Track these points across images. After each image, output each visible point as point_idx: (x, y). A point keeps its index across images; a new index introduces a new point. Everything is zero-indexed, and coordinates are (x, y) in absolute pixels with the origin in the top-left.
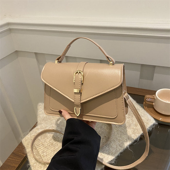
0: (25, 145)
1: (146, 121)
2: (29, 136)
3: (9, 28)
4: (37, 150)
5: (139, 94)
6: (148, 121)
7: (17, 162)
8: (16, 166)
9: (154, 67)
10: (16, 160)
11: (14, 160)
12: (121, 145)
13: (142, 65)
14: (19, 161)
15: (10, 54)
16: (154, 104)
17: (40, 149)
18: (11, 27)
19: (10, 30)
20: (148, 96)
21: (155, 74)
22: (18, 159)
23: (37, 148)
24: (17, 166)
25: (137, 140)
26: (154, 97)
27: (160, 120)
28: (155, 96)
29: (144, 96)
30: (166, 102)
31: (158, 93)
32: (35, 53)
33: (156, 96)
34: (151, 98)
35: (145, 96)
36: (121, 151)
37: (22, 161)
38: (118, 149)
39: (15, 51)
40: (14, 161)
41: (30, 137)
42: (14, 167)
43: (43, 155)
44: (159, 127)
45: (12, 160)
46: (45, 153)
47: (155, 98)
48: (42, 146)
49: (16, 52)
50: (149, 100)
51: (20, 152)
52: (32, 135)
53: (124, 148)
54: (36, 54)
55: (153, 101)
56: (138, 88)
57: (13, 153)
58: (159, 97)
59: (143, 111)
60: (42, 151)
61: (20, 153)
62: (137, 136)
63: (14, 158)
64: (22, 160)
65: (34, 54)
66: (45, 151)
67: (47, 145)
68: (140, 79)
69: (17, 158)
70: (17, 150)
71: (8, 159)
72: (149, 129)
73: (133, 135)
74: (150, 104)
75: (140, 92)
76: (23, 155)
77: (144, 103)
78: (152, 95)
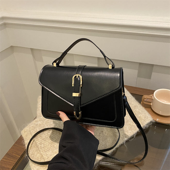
1: (143, 118)
2: (28, 128)
3: (4, 23)
5: (137, 94)
6: (146, 118)
7: (11, 163)
8: (10, 167)
10: (11, 161)
11: (8, 161)
15: (5, 49)
16: (151, 104)
20: (145, 96)
22: (12, 161)
25: (134, 136)
29: (142, 95)
31: (156, 92)
33: (153, 96)
39: (10, 47)
45: (6, 161)
46: (42, 145)
47: (153, 98)
48: (40, 138)
49: (12, 47)
50: (146, 100)
52: (31, 126)
53: (120, 143)
54: (32, 49)
55: (150, 101)
56: (135, 86)
57: (7, 154)
58: (156, 98)
59: (141, 108)
61: (14, 154)
62: (133, 132)
63: (8, 159)
64: (16, 161)
65: (30, 49)
68: (138, 78)
69: (11, 159)
70: (11, 151)
71: (2, 161)
72: (145, 126)
73: (130, 131)
74: (148, 104)
75: (138, 91)
76: (17, 156)
77: (142, 103)
78: (150, 95)
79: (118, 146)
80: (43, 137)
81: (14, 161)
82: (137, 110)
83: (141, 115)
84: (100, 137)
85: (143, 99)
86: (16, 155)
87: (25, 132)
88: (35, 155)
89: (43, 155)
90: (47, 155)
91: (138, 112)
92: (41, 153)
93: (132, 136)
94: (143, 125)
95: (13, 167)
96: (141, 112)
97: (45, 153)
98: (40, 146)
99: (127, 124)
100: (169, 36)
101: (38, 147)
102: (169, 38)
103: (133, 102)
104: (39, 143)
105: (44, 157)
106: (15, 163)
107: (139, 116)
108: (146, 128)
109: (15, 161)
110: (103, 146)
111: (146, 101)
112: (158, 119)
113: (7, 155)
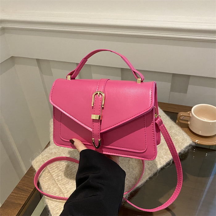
0: (35, 168)
1: (181, 141)
2: (40, 158)
3: (2, 27)
4: (51, 174)
6: (184, 141)
7: (23, 198)
9: (189, 76)
10: (22, 196)
11: (19, 195)
12: (150, 169)
13: (174, 75)
14: (25, 196)
16: (189, 123)
17: (53, 172)
18: (5, 26)
19: (3, 29)
20: (181, 114)
21: (189, 86)
22: (24, 195)
23: (50, 171)
24: (23, 203)
25: (170, 162)
26: (189, 114)
27: (196, 143)
28: (191, 114)
30: (204, 120)
31: (194, 109)
32: (36, 59)
33: (191, 112)
34: (185, 116)
35: (178, 113)
36: (150, 175)
37: (29, 197)
38: (147, 173)
40: (19, 197)
41: (42, 158)
42: (20, 204)
43: (57, 179)
44: (194, 150)
45: (16, 195)
46: (60, 177)
47: (191, 116)
48: (57, 169)
49: (12, 58)
50: (183, 118)
51: (25, 186)
52: (44, 156)
53: (154, 171)
54: (38, 60)
55: (187, 120)
56: (168, 103)
58: (195, 115)
59: (178, 129)
60: (56, 174)
61: (26, 188)
62: (169, 158)
63: (19, 193)
64: (29, 195)
66: (60, 174)
67: (62, 168)
68: (171, 92)
69: (23, 193)
70: (21, 184)
71: (12, 195)
72: (184, 150)
73: (165, 157)
74: (185, 123)
75: (172, 108)
76: (30, 189)
77: (177, 121)
78: (187, 112)
79: (151, 175)
80: (60, 168)
81: (25, 195)
82: (173, 131)
83: (178, 136)
84: (129, 165)
85: (178, 117)
86: (28, 188)
87: (37, 162)
88: (52, 190)
89: (62, 189)
90: (66, 188)
91: (175, 133)
92: (59, 187)
93: (168, 162)
94: (181, 149)
95: (25, 202)
96: (177, 133)
97: (63, 186)
98: (57, 178)
99: (161, 148)
100: (215, 40)
101: (55, 180)
102: (215, 42)
103: (167, 122)
104: (55, 175)
105: (63, 191)
106: (28, 197)
107: (176, 138)
108: (184, 152)
109: (27, 196)
110: (133, 175)
111: (182, 120)
112: (197, 140)
113: (17, 188)
